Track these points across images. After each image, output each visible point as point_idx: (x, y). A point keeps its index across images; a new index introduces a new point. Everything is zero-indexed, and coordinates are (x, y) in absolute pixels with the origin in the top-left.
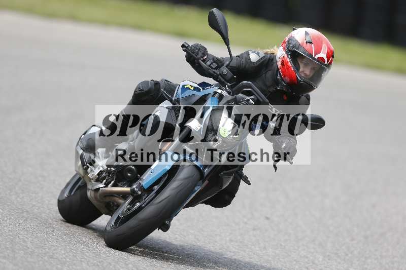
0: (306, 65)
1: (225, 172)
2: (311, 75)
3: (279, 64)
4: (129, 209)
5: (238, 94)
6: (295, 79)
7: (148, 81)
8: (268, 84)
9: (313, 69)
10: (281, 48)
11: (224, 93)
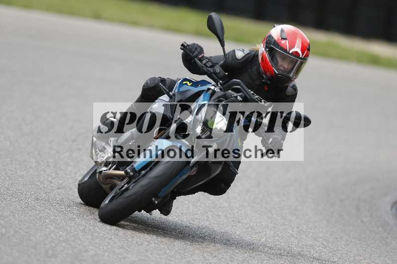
3: (260, 59)
5: (228, 90)
10: (262, 45)
11: (217, 89)
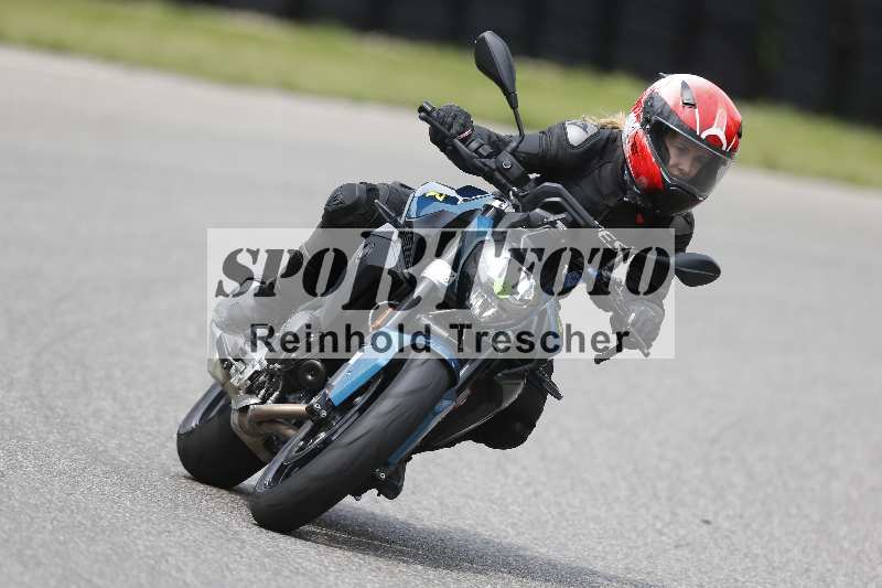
0: (682, 151)
1: (506, 371)
2: (694, 172)
3: (627, 148)
4: (301, 449)
5: (534, 209)
6: (658, 182)
7: (354, 185)
8: (605, 190)
9: (697, 159)
10: (633, 115)
11: (507, 207)
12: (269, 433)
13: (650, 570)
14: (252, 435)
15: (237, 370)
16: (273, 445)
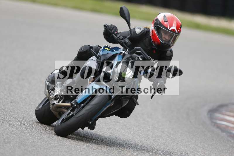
1: (124, 97)
3: (151, 34)
5: (133, 54)
10: (152, 25)
11: (126, 53)
12: (60, 111)
13: (4, 109)
14: (55, 111)
15: (52, 94)
16: (61, 114)
